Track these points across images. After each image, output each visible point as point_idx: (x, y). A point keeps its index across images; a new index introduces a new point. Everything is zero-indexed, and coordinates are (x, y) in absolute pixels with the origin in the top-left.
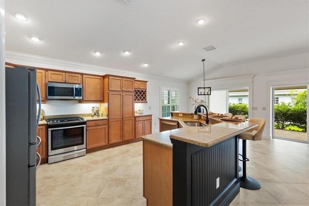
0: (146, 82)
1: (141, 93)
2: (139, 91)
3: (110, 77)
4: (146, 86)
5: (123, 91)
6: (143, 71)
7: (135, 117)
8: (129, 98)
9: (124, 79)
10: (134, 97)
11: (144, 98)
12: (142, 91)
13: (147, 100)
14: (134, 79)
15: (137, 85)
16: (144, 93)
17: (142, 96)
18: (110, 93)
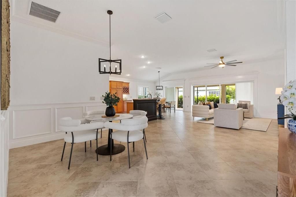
0: (129, 83)
1: (126, 89)
2: (125, 88)
3: (112, 82)
4: (128, 85)
5: (117, 88)
6: (128, 77)
7: (123, 101)
8: (120, 92)
9: (118, 82)
10: (123, 91)
11: (128, 91)
12: (127, 88)
13: (129, 93)
14: (123, 82)
15: (124, 85)
16: (128, 89)
17: (127, 90)
18: (112, 89)
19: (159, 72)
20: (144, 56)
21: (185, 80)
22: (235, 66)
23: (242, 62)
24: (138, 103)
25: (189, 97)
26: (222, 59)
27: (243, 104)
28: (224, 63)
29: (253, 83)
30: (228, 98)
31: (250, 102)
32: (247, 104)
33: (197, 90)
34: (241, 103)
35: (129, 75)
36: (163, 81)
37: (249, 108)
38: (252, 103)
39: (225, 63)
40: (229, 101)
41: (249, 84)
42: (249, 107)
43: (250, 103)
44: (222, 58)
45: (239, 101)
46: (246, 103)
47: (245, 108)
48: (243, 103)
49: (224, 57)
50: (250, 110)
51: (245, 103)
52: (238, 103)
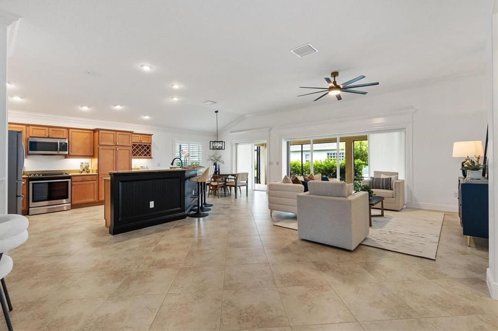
0: (151, 135)
1: (143, 148)
2: (140, 145)
4: (150, 140)
5: (116, 145)
6: (146, 123)
8: (125, 153)
9: (118, 133)
10: (133, 153)
11: (148, 153)
12: (145, 146)
13: (152, 156)
14: (132, 132)
15: (136, 139)
16: (148, 148)
17: (145, 150)
18: (100, 148)
19: (217, 112)
20: (151, 68)
21: (270, 129)
22: (365, 93)
23: (377, 84)
24: (121, 182)
25: (278, 163)
26: (335, 77)
27: (383, 179)
28: (338, 87)
29: (403, 133)
30: (360, 164)
31: (397, 174)
32: (391, 178)
33: (302, 151)
34: (377, 177)
35: (147, 117)
36: (231, 132)
37: (395, 188)
38: (401, 177)
39: (341, 87)
40: (361, 172)
41: (396, 134)
42: (395, 185)
43: (397, 177)
44: (335, 74)
45: (375, 172)
46: (389, 177)
47: (386, 189)
48: (383, 176)
49: (339, 74)
50: (397, 192)
51: (387, 177)
52: (373, 176)
